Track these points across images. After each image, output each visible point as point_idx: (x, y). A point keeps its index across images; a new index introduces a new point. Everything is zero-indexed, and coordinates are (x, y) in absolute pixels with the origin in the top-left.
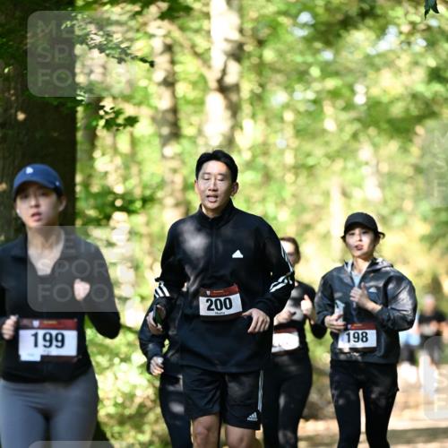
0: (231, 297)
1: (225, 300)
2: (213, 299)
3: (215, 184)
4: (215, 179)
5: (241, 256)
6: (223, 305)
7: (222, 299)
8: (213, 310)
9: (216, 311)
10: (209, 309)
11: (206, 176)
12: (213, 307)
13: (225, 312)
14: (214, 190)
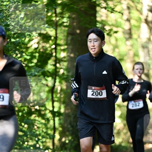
0: (102, 91)
1: (100, 92)
2: (95, 91)
3: (93, 43)
4: (94, 41)
5: (106, 73)
6: (99, 94)
7: (99, 91)
8: (94, 95)
9: (95, 96)
10: (92, 95)
11: (90, 41)
12: (94, 94)
13: (99, 97)
14: (93, 46)
